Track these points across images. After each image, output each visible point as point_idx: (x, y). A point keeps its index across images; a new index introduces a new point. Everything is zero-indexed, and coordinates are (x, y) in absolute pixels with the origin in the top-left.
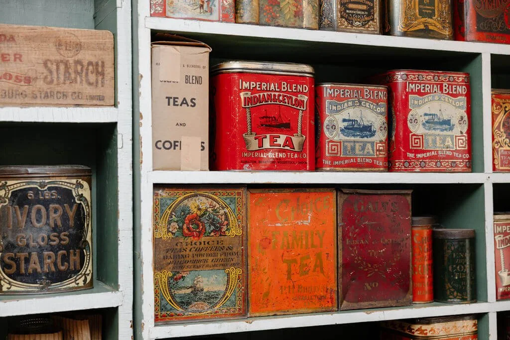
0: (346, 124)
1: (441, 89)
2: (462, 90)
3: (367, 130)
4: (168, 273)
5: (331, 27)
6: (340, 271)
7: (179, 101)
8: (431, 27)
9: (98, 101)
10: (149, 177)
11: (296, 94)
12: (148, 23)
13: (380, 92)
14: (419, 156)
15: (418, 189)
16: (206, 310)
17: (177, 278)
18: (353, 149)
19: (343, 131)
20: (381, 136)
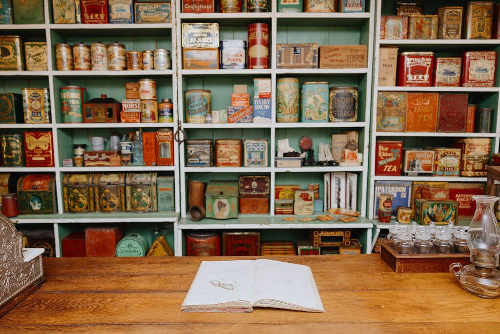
0: (444, 71)
1: (484, 58)
2: (494, 57)
3: (453, 73)
4: (381, 117)
5: (442, 38)
6: (439, 120)
7: (387, 65)
8: (482, 35)
9: (362, 66)
10: (377, 88)
11: (427, 62)
12: (379, 41)
13: (459, 60)
14: (472, 82)
15: (470, 93)
16: (392, 129)
17: (382, 120)
18: (447, 80)
19: (443, 74)
20: (458, 75)
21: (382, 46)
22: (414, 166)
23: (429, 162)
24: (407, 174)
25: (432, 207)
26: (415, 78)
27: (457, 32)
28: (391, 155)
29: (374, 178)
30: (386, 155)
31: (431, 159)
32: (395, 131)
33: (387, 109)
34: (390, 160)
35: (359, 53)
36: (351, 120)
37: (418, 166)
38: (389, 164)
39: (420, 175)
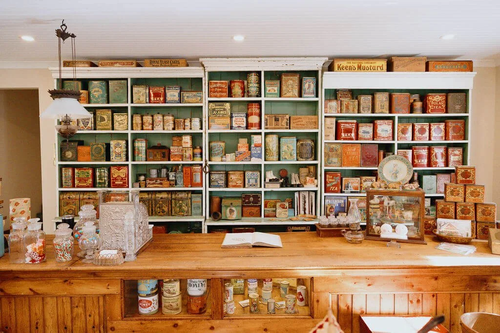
0: (363, 131)
1: (385, 124)
2: (391, 124)
3: (368, 132)
4: (327, 158)
5: (361, 113)
6: (361, 159)
7: (330, 128)
8: (383, 112)
9: (315, 128)
10: (324, 141)
11: (353, 126)
12: (324, 115)
13: (372, 125)
14: (379, 138)
15: (379, 144)
16: (334, 165)
17: (328, 159)
18: (365, 136)
19: (362, 133)
20: (371, 134)
21: (325, 117)
22: (348, 187)
23: (357, 185)
24: (344, 192)
26: (346, 135)
27: (369, 109)
28: (334, 180)
29: (324, 194)
30: (331, 180)
31: (358, 183)
32: (335, 166)
33: (330, 154)
34: (334, 183)
35: (313, 121)
36: (310, 159)
37: (350, 187)
38: (333, 186)
39: (352, 192)
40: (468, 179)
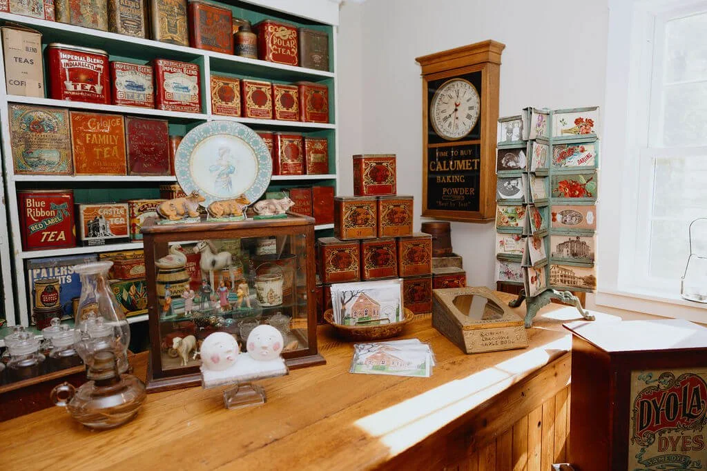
0: (128, 83)
1: (183, 71)
2: (195, 73)
3: (140, 88)
4: (22, 148)
5: (116, 31)
6: (128, 156)
7: (23, 60)
8: (175, 39)
10: (5, 97)
11: (96, 64)
13: (148, 69)
14: (171, 103)
16: (48, 169)
17: (27, 152)
18: (133, 96)
19: (126, 86)
20: (149, 91)
22: (96, 228)
23: (122, 221)
24: (86, 244)
25: (128, 290)
26: (79, 88)
27: (139, 26)
28: (52, 213)
29: (20, 256)
30: (42, 213)
31: (124, 216)
32: (54, 174)
33: (33, 137)
34: (51, 222)
37: (104, 229)
38: (51, 229)
39: (108, 242)
40: (384, 183)
